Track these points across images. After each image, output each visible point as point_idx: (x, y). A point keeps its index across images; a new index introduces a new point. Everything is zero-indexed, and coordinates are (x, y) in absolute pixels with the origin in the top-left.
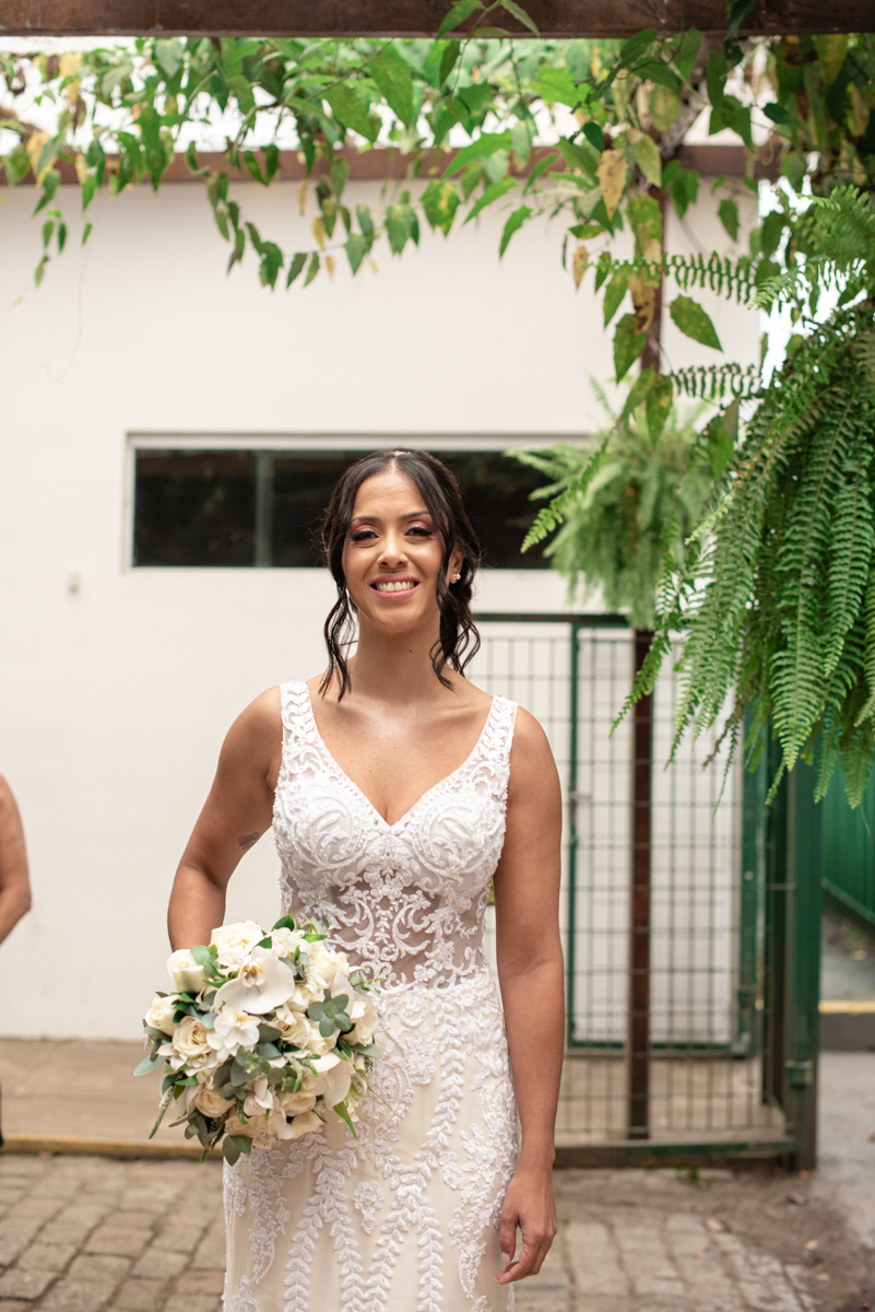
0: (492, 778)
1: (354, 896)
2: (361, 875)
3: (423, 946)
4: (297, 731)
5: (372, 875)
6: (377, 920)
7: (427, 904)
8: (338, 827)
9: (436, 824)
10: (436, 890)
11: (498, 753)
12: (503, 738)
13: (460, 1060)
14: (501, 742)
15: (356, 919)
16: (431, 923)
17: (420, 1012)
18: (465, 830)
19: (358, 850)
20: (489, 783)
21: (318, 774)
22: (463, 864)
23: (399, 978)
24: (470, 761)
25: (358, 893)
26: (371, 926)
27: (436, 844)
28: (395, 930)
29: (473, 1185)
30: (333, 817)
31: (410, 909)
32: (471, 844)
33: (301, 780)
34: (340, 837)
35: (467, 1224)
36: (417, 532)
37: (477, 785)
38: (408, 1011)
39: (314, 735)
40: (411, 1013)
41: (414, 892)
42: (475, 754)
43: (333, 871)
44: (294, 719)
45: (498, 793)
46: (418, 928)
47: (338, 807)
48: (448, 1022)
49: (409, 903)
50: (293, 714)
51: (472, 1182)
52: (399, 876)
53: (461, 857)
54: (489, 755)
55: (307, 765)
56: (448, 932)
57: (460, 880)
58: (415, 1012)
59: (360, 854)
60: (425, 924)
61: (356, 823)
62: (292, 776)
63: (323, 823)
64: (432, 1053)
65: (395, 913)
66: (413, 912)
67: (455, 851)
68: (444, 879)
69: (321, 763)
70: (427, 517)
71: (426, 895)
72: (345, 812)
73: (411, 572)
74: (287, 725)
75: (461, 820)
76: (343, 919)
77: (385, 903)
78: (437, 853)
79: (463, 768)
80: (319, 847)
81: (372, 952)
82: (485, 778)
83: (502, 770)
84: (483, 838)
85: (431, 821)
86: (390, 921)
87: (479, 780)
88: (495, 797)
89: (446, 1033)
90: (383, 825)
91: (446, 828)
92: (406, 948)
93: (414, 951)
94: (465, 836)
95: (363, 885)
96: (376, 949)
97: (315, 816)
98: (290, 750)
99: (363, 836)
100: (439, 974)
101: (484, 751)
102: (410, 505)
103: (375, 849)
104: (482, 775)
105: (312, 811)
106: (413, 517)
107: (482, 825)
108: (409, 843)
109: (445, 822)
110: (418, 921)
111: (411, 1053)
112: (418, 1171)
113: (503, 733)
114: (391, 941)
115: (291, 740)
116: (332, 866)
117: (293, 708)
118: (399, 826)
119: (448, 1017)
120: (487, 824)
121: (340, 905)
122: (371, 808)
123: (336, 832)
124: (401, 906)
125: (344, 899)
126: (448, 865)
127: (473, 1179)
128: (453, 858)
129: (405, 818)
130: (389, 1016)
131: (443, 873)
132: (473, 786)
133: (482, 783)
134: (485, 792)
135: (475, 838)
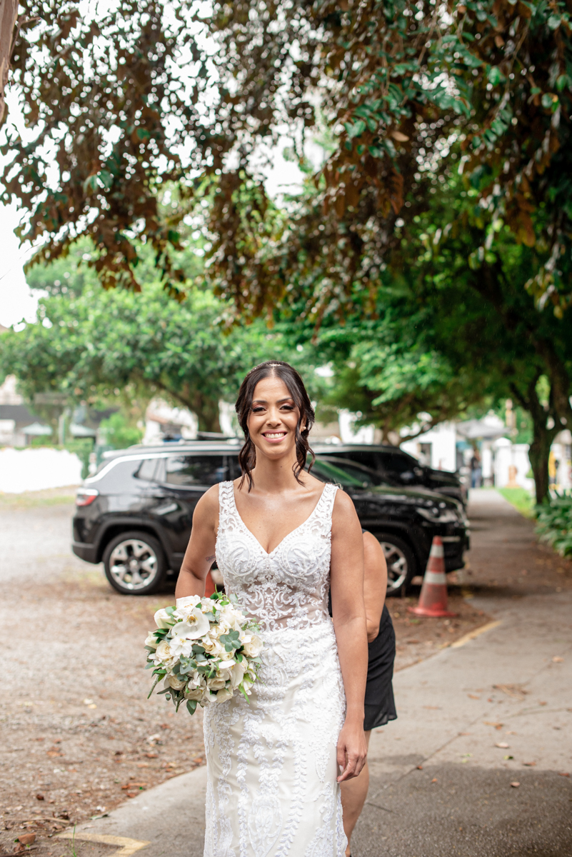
0: (321, 527)
1: (253, 588)
2: (256, 578)
3: (290, 610)
4: (226, 508)
5: (262, 578)
6: (265, 600)
7: (290, 591)
8: (242, 556)
9: (290, 552)
10: (294, 584)
11: (326, 514)
12: (328, 506)
14: (327, 508)
15: (256, 600)
16: (293, 600)
17: (291, 641)
18: (304, 554)
19: (253, 567)
20: (320, 529)
21: (234, 529)
22: (305, 571)
23: (280, 626)
24: (310, 519)
25: (256, 587)
26: (263, 603)
27: (291, 562)
28: (275, 604)
30: (240, 551)
31: (282, 593)
32: (309, 561)
33: (227, 532)
34: (244, 561)
36: (286, 408)
37: (313, 531)
38: (285, 641)
39: (234, 510)
41: (283, 586)
42: (313, 515)
43: (242, 577)
44: (225, 501)
45: (325, 534)
46: (286, 603)
47: (242, 546)
48: (306, 646)
49: (281, 591)
50: (224, 499)
52: (274, 578)
53: (304, 568)
54: (320, 515)
55: (230, 525)
56: (302, 603)
57: (306, 579)
59: (254, 569)
60: (290, 601)
61: (251, 553)
62: (223, 530)
63: (236, 553)
64: (298, 661)
65: (274, 596)
66: (283, 595)
67: (301, 565)
68: (297, 579)
69: (236, 523)
70: (290, 400)
71: (289, 587)
72: (246, 548)
73: (283, 428)
74: (221, 504)
75: (303, 550)
76: (250, 600)
77: (269, 591)
78: (291, 567)
79: (306, 523)
80: (234, 566)
81: (264, 615)
82: (318, 527)
83: (328, 523)
84: (315, 559)
85: (287, 550)
86: (272, 600)
87: (314, 528)
88: (323, 537)
90: (265, 553)
91: (295, 554)
92: (281, 612)
93: (285, 613)
94: (305, 557)
95: (258, 583)
96: (266, 613)
97: (231, 550)
98: (223, 517)
100: (300, 623)
101: (318, 513)
102: (283, 395)
103: (261, 566)
104: (316, 526)
105: (231, 548)
106: (284, 401)
107: (314, 551)
108: (277, 562)
109: (295, 550)
110: (286, 599)
111: (287, 662)
113: (329, 503)
114: (273, 609)
115: (223, 512)
116: (241, 575)
117: (225, 495)
118: (272, 554)
120: (317, 551)
121: (249, 593)
122: (259, 545)
123: (242, 558)
124: (277, 592)
125: (250, 590)
126: (297, 572)
128: (300, 568)
129: (276, 550)
130: (275, 644)
131: (295, 576)
132: (310, 531)
133: (316, 530)
134: (317, 534)
135: (311, 558)
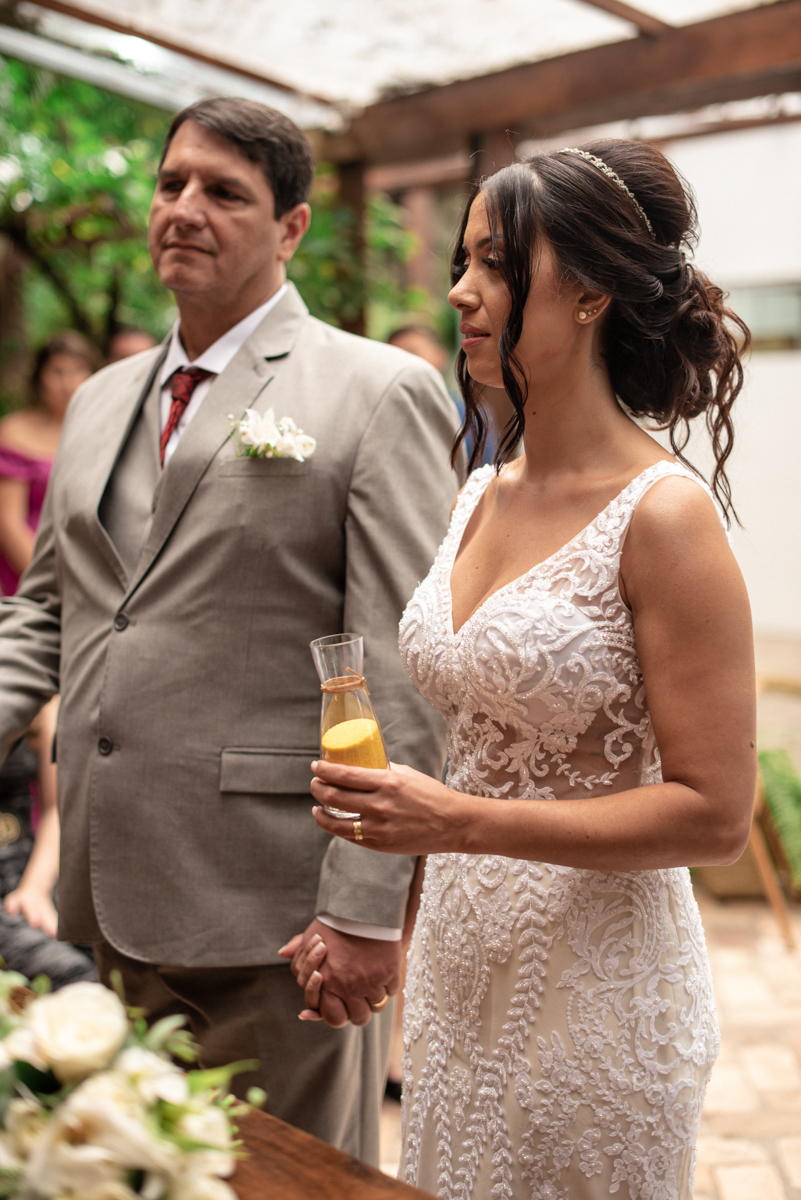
2: (447, 697)
3: (506, 788)
5: (453, 698)
6: (462, 752)
7: (500, 737)
8: (414, 640)
9: (481, 636)
10: (503, 720)
11: (606, 538)
12: (622, 516)
13: (544, 945)
14: (618, 521)
16: (510, 760)
17: (497, 870)
18: (508, 643)
19: (429, 667)
20: (577, 580)
22: (512, 689)
24: (564, 550)
26: (460, 759)
27: (479, 660)
28: (474, 766)
29: (545, 1109)
30: (412, 628)
31: (486, 740)
32: (515, 662)
34: (415, 652)
35: (537, 1157)
37: (555, 584)
38: (486, 866)
40: (488, 870)
41: (483, 722)
42: (575, 542)
45: (590, 594)
46: (497, 766)
47: (418, 616)
48: (532, 891)
49: (485, 733)
51: (544, 1105)
52: (465, 701)
53: (507, 679)
54: (593, 540)
57: (522, 707)
58: (492, 870)
59: (431, 674)
60: (503, 761)
61: (427, 634)
64: (509, 926)
65: (473, 747)
66: (488, 744)
67: (500, 671)
68: (503, 706)
71: (497, 724)
72: (420, 622)
75: (504, 629)
77: (464, 731)
78: (482, 671)
79: (548, 561)
82: (573, 575)
83: (604, 561)
84: (536, 653)
85: (476, 631)
86: (471, 755)
87: (558, 577)
88: (581, 601)
89: (526, 906)
90: (450, 633)
91: (489, 640)
92: (487, 788)
93: (496, 793)
94: (509, 651)
95: (456, 709)
99: (431, 651)
101: (591, 535)
102: (484, 228)
103: (441, 666)
104: (569, 570)
106: (487, 244)
107: (536, 638)
108: (461, 658)
109: (488, 633)
110: (495, 757)
111: (487, 921)
112: (496, 1072)
114: (471, 778)
119: (532, 883)
120: (546, 635)
122: (448, 615)
123: (414, 646)
124: (477, 736)
126: (495, 688)
127: (544, 1101)
128: (498, 679)
129: (465, 626)
130: (469, 869)
131: (495, 697)
133: (567, 579)
134: (562, 593)
135: (522, 653)
